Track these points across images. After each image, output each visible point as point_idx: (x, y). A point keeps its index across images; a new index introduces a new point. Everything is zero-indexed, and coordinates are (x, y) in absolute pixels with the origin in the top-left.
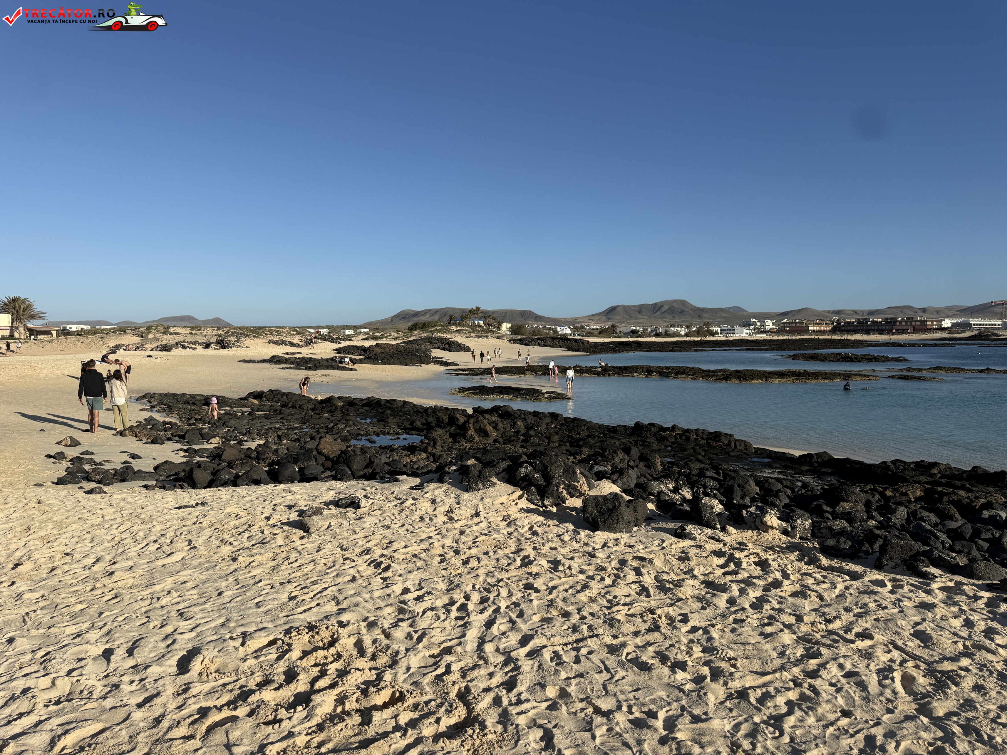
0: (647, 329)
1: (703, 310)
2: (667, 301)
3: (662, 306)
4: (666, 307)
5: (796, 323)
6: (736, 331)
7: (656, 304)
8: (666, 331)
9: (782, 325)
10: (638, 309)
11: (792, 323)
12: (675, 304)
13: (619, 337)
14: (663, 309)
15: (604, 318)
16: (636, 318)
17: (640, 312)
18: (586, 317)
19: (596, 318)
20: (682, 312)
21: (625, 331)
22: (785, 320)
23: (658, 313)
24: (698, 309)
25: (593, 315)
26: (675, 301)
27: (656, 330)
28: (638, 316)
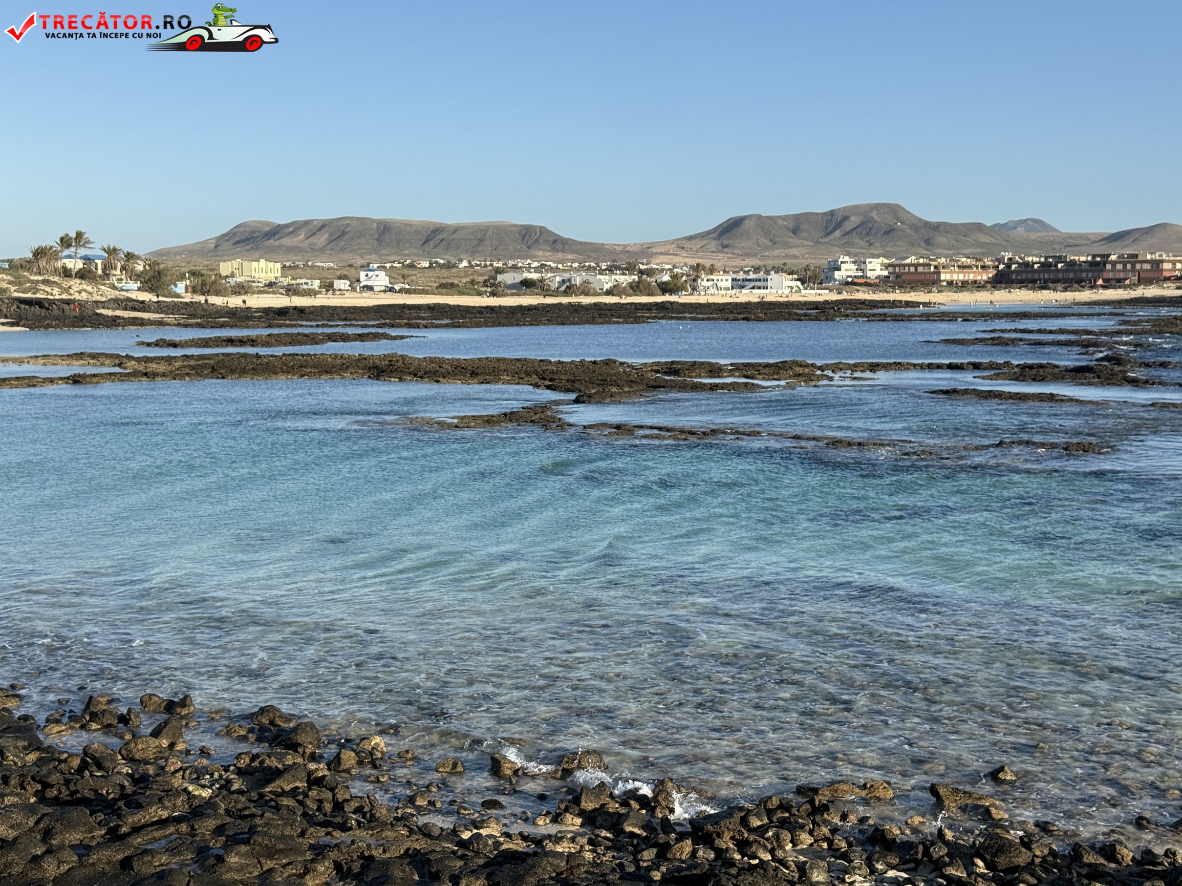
1: (937, 227)
2: (856, 207)
3: (846, 218)
4: (855, 220)
7: (832, 213)
10: (791, 225)
12: (874, 214)
14: (848, 226)
15: (713, 245)
16: (787, 245)
17: (795, 231)
18: (673, 242)
19: (696, 244)
20: (889, 232)
23: (837, 234)
24: (927, 224)
25: (690, 238)
26: (877, 207)
28: (791, 240)
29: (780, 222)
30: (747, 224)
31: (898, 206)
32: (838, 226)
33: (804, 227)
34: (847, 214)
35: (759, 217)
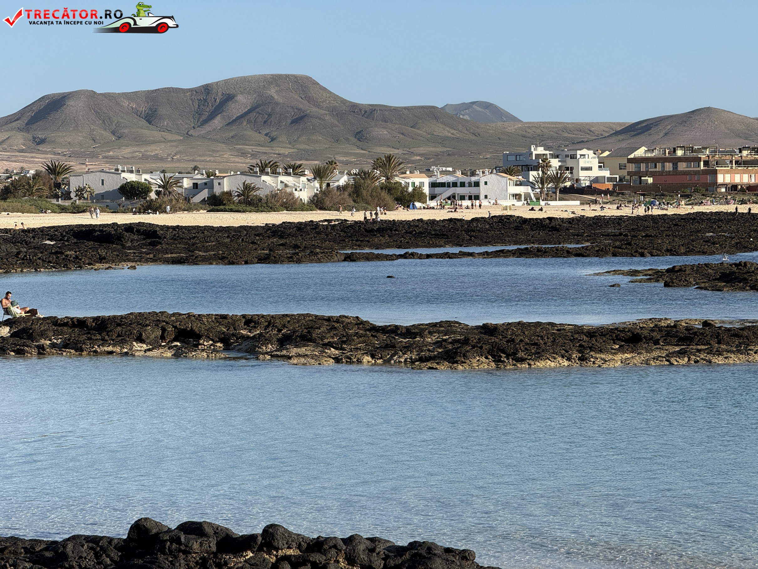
0: (178, 181)
2: (244, 80)
3: (229, 98)
4: (243, 102)
5: (676, 161)
6: (483, 190)
7: (207, 89)
8: (247, 188)
9: (632, 167)
10: (143, 108)
11: (663, 160)
12: (273, 92)
13: (77, 210)
14: (234, 110)
16: (139, 141)
17: (150, 118)
20: (300, 119)
21: (99, 189)
22: (641, 152)
23: (217, 122)
24: (354, 108)
26: (276, 80)
27: (209, 185)
28: (145, 132)
29: (126, 103)
30: (72, 106)
31: (308, 79)
32: (218, 110)
33: (163, 111)
34: (232, 92)
35: (92, 95)
